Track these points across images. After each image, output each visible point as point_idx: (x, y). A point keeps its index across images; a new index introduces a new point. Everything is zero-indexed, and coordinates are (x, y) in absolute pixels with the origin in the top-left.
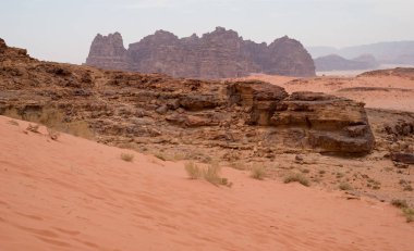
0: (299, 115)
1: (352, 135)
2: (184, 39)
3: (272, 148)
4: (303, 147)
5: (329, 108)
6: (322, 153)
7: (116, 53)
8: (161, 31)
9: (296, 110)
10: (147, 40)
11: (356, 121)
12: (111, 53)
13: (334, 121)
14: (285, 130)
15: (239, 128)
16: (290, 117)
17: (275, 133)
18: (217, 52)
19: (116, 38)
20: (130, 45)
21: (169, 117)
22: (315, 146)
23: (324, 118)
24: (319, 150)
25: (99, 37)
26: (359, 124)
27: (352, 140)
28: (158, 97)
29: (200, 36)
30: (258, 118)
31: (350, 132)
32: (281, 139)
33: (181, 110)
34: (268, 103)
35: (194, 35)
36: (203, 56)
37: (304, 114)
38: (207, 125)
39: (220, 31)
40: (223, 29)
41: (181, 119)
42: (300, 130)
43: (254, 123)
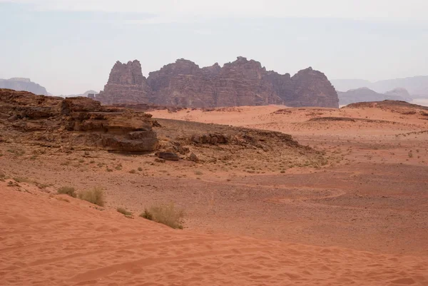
0: (96, 123)
1: (132, 138)
2: (205, 68)
3: (74, 147)
4: (96, 146)
5: (118, 117)
6: (109, 151)
7: (134, 82)
8: (182, 60)
9: (96, 119)
10: (167, 69)
11: (137, 128)
12: (129, 81)
13: (119, 127)
14: (88, 134)
15: (59, 132)
16: (91, 124)
17: (81, 136)
18: (235, 82)
19: (135, 65)
20: (150, 74)
21: (15, 124)
22: (105, 146)
23: (112, 125)
24: (108, 148)
25: (118, 65)
26: (140, 130)
27: (129, 141)
28: (14, 109)
29: (222, 66)
30: (74, 125)
31: (130, 135)
32: (84, 141)
33: (24, 119)
34: (78, 113)
35: (217, 64)
36: (221, 85)
37: (100, 122)
38: (38, 130)
39: (241, 61)
40: (245, 59)
41: (22, 125)
42: (98, 134)
43: (71, 129)
